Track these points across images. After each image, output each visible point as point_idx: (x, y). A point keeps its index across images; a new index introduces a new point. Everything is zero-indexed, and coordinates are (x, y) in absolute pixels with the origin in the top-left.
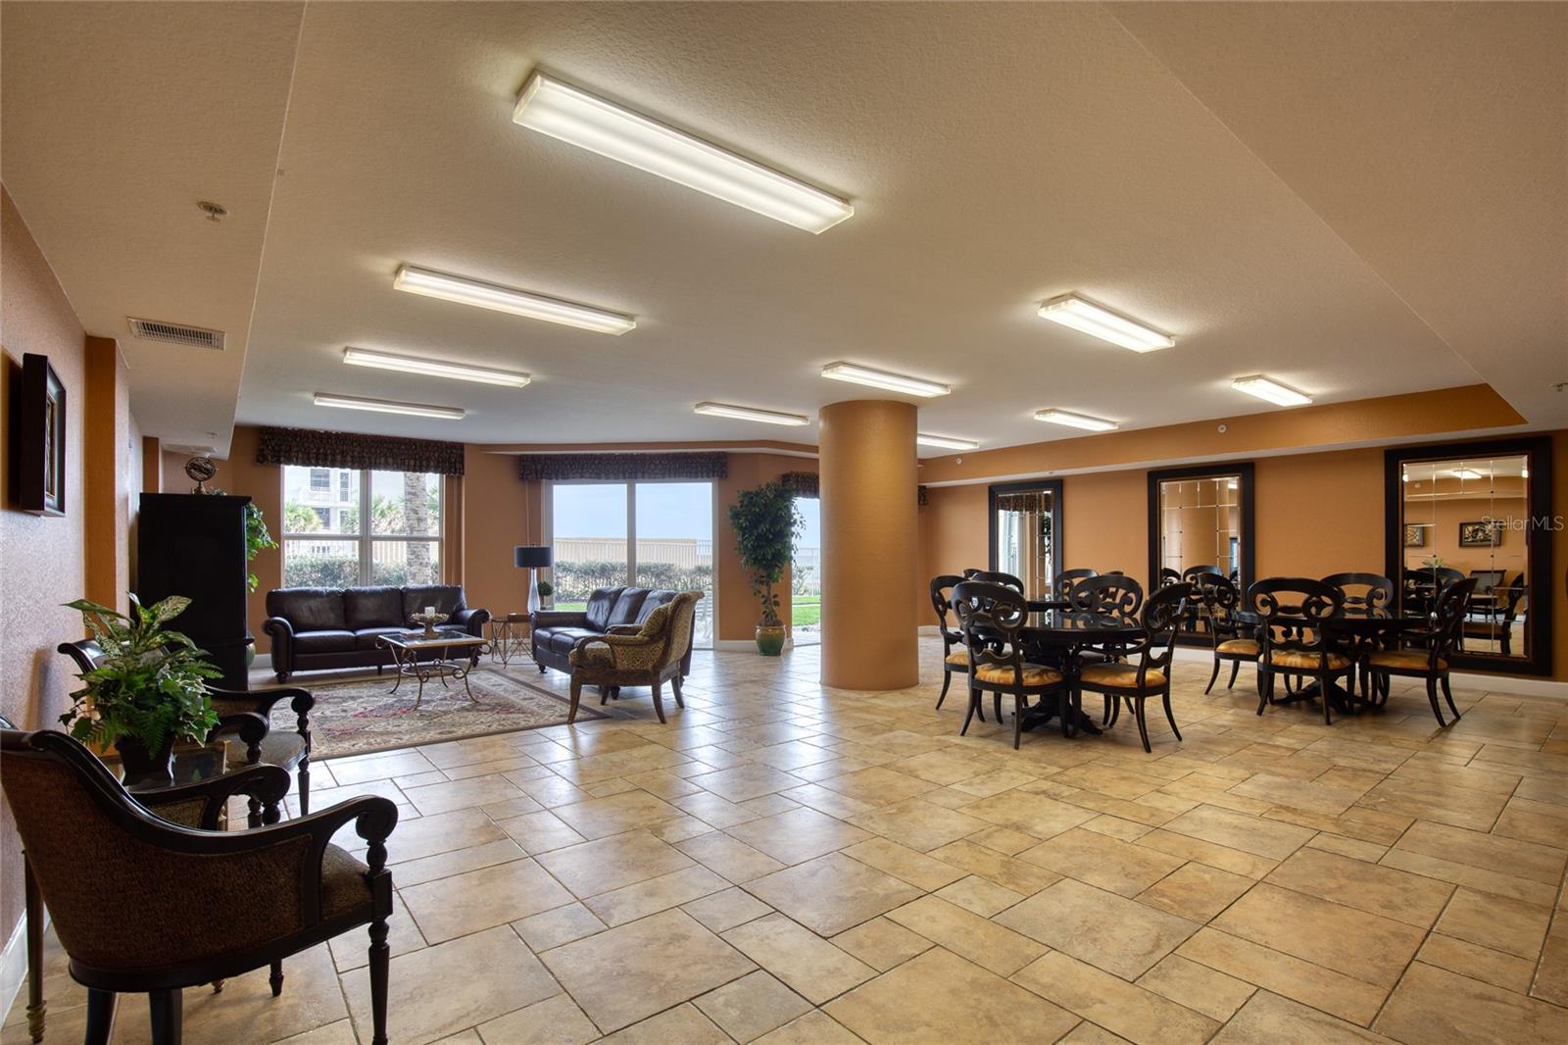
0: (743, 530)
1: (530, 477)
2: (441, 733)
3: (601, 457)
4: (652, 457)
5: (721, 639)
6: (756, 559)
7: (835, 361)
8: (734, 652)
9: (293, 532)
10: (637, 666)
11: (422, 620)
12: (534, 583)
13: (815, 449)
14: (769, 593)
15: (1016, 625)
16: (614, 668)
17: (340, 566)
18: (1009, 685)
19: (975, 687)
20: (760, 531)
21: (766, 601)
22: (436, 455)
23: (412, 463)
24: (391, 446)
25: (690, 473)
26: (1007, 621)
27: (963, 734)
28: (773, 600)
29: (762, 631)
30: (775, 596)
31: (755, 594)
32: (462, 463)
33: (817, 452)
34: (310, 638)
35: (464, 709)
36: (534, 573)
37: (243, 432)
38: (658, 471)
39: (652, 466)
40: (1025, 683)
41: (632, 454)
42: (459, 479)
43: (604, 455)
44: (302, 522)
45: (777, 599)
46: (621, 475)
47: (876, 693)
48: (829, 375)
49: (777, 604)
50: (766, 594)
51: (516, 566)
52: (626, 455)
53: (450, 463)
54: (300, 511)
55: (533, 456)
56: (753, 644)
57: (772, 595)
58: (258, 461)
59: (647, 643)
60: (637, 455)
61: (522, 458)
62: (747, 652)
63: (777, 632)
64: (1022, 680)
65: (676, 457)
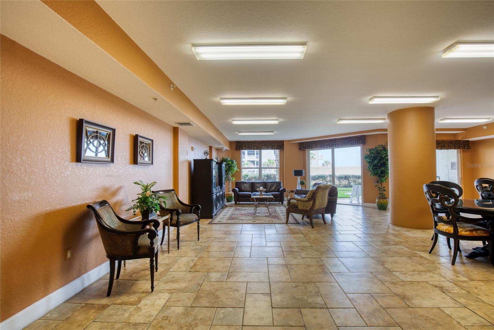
0: (369, 162)
1: (302, 149)
2: (253, 222)
3: (322, 141)
4: (338, 139)
5: (364, 202)
6: (374, 173)
7: (372, 97)
8: (369, 207)
9: (270, 167)
10: (305, 208)
11: (259, 190)
12: (299, 181)
13: (386, 130)
14: (382, 187)
15: (451, 205)
16: (298, 208)
17: (270, 175)
18: (451, 234)
19: (436, 232)
20: (375, 163)
21: (380, 189)
22: (277, 144)
23: (270, 147)
24: (265, 143)
25: (351, 143)
26: (449, 203)
27: (430, 253)
28: (383, 189)
29: (378, 200)
30: (384, 187)
31: (375, 187)
32: (283, 146)
33: (387, 131)
34: (246, 194)
35: (266, 216)
36: (299, 178)
37: (231, 143)
38: (340, 144)
39: (338, 142)
40: (459, 234)
41: (332, 139)
42: (283, 150)
43: (323, 140)
44: (272, 164)
45: (384, 189)
46: (328, 146)
47: (409, 229)
48: (371, 102)
49: (384, 190)
50: (380, 187)
51: (293, 176)
52: (330, 139)
53: (280, 146)
54: (272, 161)
55: (303, 142)
56: (375, 205)
57: (383, 187)
58: (236, 150)
59: (307, 201)
60: (333, 139)
61: (300, 143)
62: (373, 208)
63: (385, 201)
64: (458, 232)
65: (346, 138)
